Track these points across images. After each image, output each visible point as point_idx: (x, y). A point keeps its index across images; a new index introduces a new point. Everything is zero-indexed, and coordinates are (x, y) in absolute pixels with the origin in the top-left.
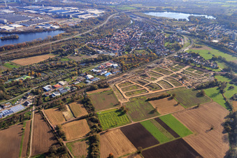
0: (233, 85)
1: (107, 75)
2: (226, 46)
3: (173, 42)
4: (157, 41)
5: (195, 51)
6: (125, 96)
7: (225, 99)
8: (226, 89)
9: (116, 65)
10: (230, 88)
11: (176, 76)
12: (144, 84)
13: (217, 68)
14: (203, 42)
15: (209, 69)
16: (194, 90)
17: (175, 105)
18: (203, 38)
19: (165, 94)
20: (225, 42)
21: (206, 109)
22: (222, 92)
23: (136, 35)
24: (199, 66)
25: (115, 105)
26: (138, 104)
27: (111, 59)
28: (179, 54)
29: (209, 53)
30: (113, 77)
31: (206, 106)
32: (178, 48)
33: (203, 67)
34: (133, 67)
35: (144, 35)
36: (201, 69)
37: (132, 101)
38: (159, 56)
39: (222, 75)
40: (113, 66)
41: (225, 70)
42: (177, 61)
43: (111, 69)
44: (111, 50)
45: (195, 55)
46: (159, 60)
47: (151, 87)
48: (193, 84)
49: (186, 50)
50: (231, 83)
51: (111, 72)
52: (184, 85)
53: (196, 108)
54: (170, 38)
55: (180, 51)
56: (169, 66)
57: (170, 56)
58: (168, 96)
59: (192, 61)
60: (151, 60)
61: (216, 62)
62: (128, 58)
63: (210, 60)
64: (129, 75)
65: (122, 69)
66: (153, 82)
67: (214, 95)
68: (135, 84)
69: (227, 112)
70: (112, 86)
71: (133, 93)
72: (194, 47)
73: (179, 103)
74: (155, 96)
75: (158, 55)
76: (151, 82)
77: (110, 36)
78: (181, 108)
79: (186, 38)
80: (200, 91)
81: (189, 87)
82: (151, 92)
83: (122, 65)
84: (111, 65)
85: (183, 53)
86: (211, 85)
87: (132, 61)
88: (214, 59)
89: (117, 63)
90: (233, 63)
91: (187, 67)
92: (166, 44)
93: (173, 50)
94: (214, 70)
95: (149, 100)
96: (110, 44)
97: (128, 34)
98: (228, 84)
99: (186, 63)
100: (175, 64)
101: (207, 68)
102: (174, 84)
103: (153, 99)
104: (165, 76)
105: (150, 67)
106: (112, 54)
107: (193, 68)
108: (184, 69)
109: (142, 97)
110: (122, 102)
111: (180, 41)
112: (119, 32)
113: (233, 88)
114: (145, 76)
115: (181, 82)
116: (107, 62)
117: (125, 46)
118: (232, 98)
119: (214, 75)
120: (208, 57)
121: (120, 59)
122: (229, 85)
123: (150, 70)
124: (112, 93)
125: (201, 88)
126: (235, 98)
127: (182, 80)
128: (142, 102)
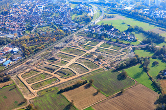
0: (156, 60)
1: (7, 64)
2: (140, 14)
3: (81, 13)
4: (62, 14)
5: (108, 22)
6: (31, 89)
7: (151, 79)
8: (150, 66)
9: (16, 49)
10: (155, 64)
11: (90, 56)
12: (54, 70)
13: (135, 41)
14: (114, 11)
15: (126, 42)
16: (114, 71)
17: (95, 94)
18: (113, 6)
19: (81, 81)
20: (139, 8)
21: (131, 95)
22: (146, 70)
23: (37, 9)
24: (115, 40)
25: (21, 104)
26: (48, 99)
27: (9, 42)
28: (90, 28)
29: (123, 23)
30: (13, 66)
31: (131, 91)
32: (87, 20)
33: (120, 41)
34: (37, 50)
35: (46, 8)
36: (118, 44)
37: (40, 95)
38: (67, 33)
39: (142, 49)
40: (12, 52)
41: (144, 42)
42: (89, 36)
43: (10, 56)
44: (8, 30)
45: (108, 28)
46: (68, 38)
47: (63, 73)
48: (111, 64)
49: (97, 21)
50: (154, 58)
51: (11, 59)
52: (101, 67)
53: (119, 94)
54: (76, 9)
55: (91, 24)
56: (81, 44)
57: (80, 31)
58: (84, 83)
59: (106, 35)
60: (58, 39)
61: (133, 33)
62: (31, 39)
63: (127, 32)
64: (33, 60)
65: (25, 54)
66: (64, 67)
67: (138, 75)
68: (42, 71)
69: (156, 96)
70: (13, 78)
71: (41, 84)
72: (105, 17)
73: (98, 91)
74: (69, 86)
75: (66, 31)
76: (61, 67)
77: (6, 13)
78: (101, 97)
79: (95, 7)
80: (120, 72)
81: (107, 68)
82: (63, 80)
83: (23, 48)
84: (10, 49)
85: (94, 26)
86: (132, 63)
87: (35, 42)
88: (130, 30)
89: (18, 46)
90: (152, 32)
91: (102, 43)
92: (73, 17)
93: (82, 24)
94: (132, 43)
95: (62, 91)
96: (7, 23)
97: (28, 8)
98: (151, 59)
99: (100, 38)
100: (87, 40)
101: (124, 42)
102: (89, 66)
103: (67, 90)
104: (78, 57)
105: (57, 48)
106: (10, 36)
107: (109, 43)
108: (98, 45)
109: (53, 89)
110: (28, 99)
111: (89, 11)
112: (16, 6)
113: (157, 63)
114: (53, 59)
115: (97, 62)
116: (5, 47)
117: (25, 24)
118: (158, 77)
119: (134, 49)
120: (123, 29)
121: (20, 41)
122: (152, 61)
123: (58, 51)
124: (15, 87)
125: (122, 67)
126: (162, 77)
127: (97, 60)
128: (53, 96)
